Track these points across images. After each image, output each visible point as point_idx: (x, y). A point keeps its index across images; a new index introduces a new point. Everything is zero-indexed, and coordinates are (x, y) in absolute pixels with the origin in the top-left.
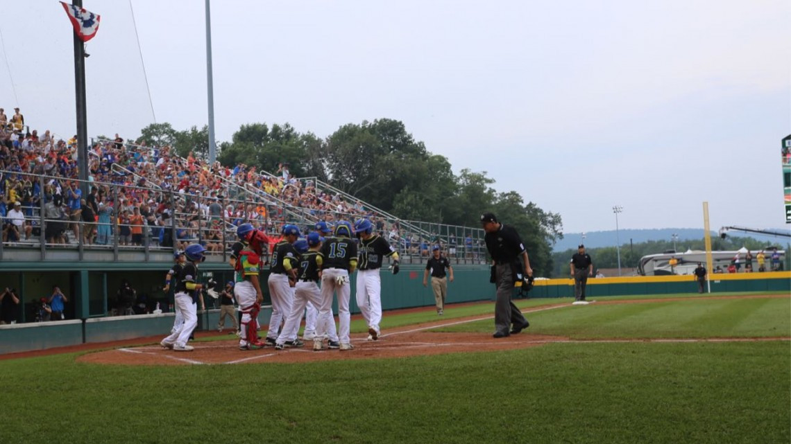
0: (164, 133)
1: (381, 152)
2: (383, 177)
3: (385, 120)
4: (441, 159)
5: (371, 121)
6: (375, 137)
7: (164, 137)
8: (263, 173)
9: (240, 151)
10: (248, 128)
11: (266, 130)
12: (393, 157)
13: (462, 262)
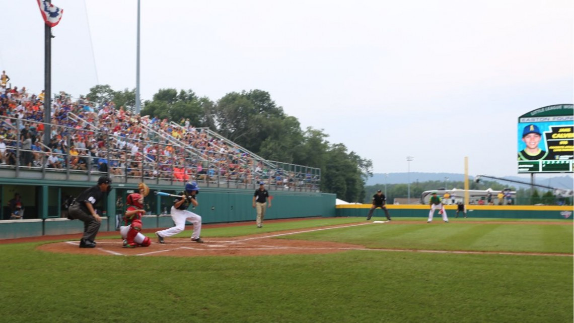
0: (106, 91)
1: (253, 112)
2: (255, 130)
3: (257, 90)
4: (294, 119)
5: (248, 91)
6: (250, 102)
7: (105, 94)
8: (172, 124)
9: (157, 107)
10: (164, 91)
11: (176, 93)
12: (262, 116)
13: (303, 190)
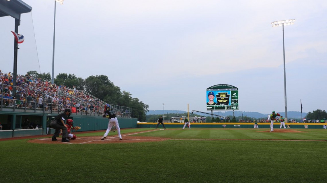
0: (34, 74)
1: (101, 84)
2: (101, 91)
3: (103, 75)
4: (118, 87)
5: (99, 75)
6: (99, 80)
7: (34, 75)
8: (68, 88)
9: (58, 81)
10: (61, 74)
11: (67, 75)
12: (104, 86)
13: (125, 117)
